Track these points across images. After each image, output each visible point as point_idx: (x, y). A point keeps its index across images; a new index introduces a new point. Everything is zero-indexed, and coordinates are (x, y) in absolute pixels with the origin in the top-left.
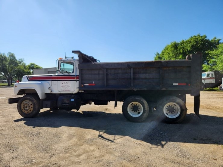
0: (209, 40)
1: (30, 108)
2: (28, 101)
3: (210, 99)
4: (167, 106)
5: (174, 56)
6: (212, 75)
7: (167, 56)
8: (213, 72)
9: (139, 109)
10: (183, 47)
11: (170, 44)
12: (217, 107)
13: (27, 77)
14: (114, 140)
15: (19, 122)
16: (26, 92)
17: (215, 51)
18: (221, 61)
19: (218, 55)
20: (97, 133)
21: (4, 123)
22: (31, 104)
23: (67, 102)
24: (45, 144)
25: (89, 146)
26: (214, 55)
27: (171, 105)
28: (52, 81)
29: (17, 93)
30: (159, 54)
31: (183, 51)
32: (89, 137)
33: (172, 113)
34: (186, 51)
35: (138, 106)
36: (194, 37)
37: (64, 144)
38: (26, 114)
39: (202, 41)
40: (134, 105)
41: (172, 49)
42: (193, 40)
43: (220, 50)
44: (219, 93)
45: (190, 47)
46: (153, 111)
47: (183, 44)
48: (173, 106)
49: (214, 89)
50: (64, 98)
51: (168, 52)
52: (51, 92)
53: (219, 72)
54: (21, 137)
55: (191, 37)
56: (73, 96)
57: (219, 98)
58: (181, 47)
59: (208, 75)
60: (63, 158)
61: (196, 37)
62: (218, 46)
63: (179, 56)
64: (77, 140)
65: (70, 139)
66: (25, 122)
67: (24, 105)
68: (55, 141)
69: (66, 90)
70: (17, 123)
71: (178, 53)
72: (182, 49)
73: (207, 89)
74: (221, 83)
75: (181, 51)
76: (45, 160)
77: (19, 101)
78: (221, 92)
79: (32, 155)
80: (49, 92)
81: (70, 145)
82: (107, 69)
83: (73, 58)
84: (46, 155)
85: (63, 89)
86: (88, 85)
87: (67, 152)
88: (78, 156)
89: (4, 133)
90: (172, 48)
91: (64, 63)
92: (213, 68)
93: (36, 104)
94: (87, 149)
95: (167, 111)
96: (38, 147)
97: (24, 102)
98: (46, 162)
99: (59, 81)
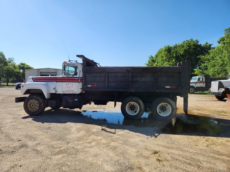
0: (201, 45)
1: (36, 106)
2: (34, 100)
3: (200, 102)
4: (160, 106)
5: (167, 60)
6: (203, 78)
7: (161, 60)
8: (204, 76)
9: (136, 109)
10: (176, 51)
11: (164, 48)
12: (205, 109)
13: (32, 78)
14: (115, 132)
15: (27, 119)
16: (32, 92)
17: (206, 56)
18: (212, 66)
19: (209, 60)
20: (100, 127)
21: (14, 120)
22: (37, 103)
23: (71, 101)
24: (59, 135)
25: (96, 136)
26: (205, 60)
27: (163, 105)
28: (57, 83)
29: (24, 93)
30: (153, 57)
31: (176, 54)
32: (95, 130)
33: (164, 112)
34: (179, 55)
35: (135, 106)
36: (187, 42)
37: (75, 135)
38: (32, 112)
39: (194, 45)
40: (131, 105)
41: (165, 53)
42: (185, 45)
43: (211, 55)
44: (209, 97)
45: (183, 51)
46: (147, 110)
47: (177, 49)
48: (165, 106)
49: (204, 92)
50: (68, 98)
51: (161, 56)
52: (56, 92)
53: (209, 76)
54: (35, 130)
55: (184, 41)
56: (76, 96)
57: (207, 101)
58: (175, 51)
59: (199, 79)
60: (78, 145)
61: (188, 41)
62: (210, 51)
63: (172, 60)
64: (85, 132)
65: (79, 132)
66: (33, 119)
67: (30, 104)
68: (67, 133)
69: (69, 91)
70: (26, 120)
71: (171, 57)
72: (175, 53)
73: (198, 92)
74: (210, 87)
75: (174, 55)
76: (64, 145)
77: (26, 100)
78: (211, 96)
79: (51, 143)
80: (54, 92)
81: (80, 136)
82: (108, 73)
83: (76, 61)
84: (63, 142)
85: (67, 89)
86: (90, 86)
87: (79, 141)
88: (90, 143)
89: (19, 127)
90: (165, 51)
91: (68, 66)
92: (204, 72)
93: (42, 103)
94: (96, 139)
95: (160, 110)
96: (54, 137)
97: (31, 101)
98: (65, 146)
99: (63, 83)
